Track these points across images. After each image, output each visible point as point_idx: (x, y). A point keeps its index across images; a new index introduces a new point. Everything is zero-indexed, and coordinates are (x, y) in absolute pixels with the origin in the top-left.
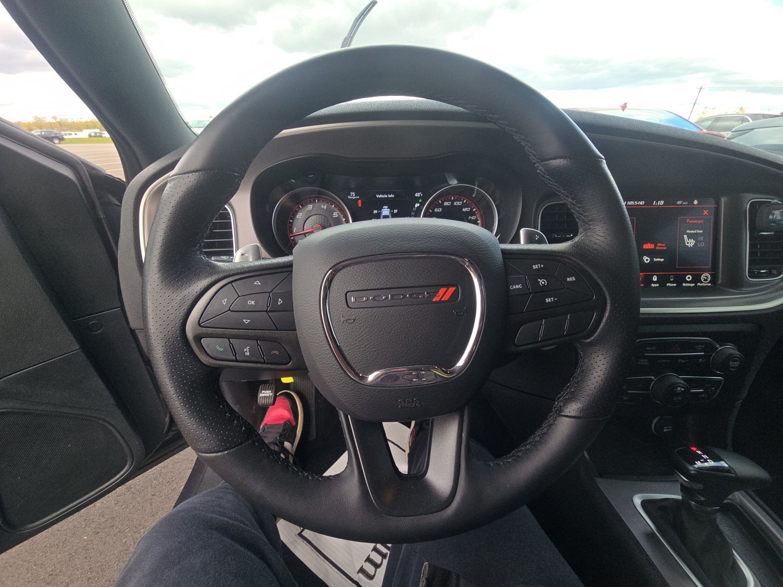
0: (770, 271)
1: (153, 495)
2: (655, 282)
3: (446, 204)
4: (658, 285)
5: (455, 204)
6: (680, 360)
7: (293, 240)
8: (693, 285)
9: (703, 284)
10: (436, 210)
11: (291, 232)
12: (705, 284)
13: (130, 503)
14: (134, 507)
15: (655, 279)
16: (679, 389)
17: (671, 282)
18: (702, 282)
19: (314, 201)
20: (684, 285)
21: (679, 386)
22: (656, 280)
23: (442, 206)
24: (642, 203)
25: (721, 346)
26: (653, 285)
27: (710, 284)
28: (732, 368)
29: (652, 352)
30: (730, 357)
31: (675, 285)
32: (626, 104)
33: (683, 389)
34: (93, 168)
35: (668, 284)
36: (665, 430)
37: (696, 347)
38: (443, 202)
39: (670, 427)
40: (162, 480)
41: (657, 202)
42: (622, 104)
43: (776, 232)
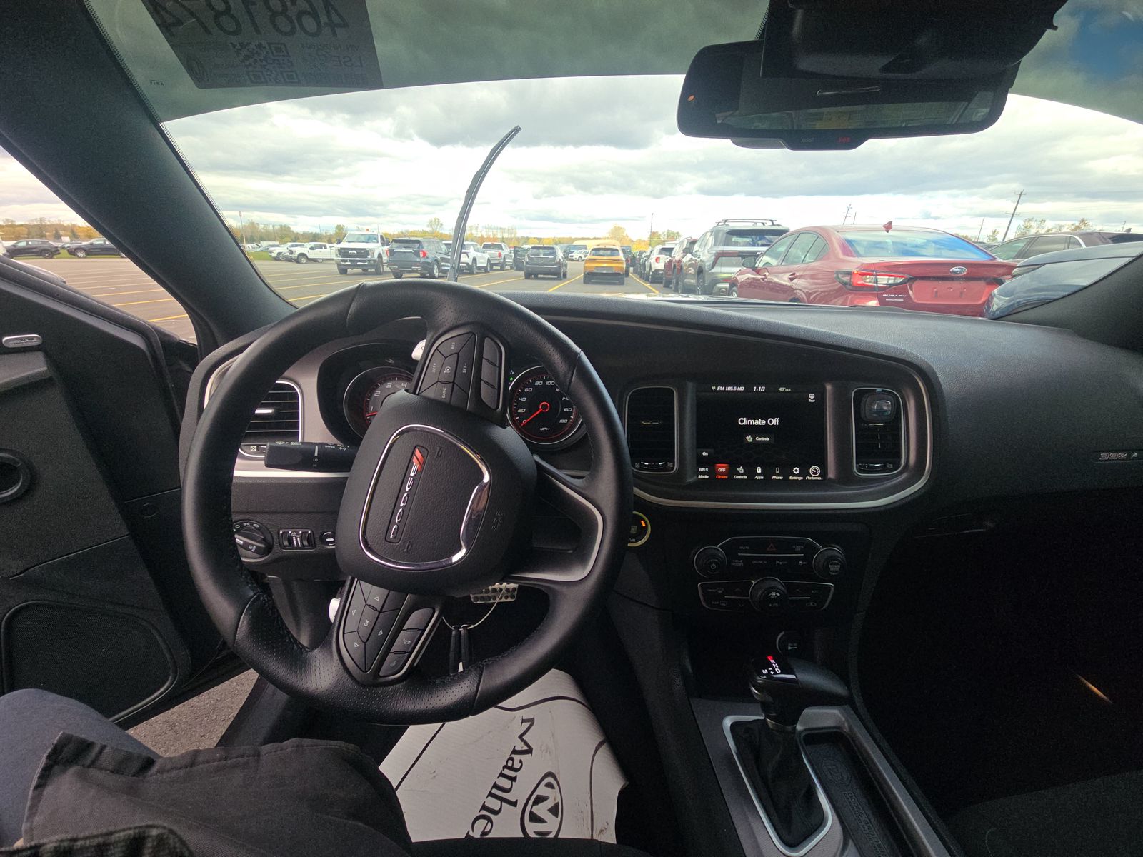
0: (885, 466)
1: (202, 736)
2: (759, 475)
3: (537, 383)
4: (762, 478)
5: (547, 383)
6: (777, 562)
7: (369, 419)
8: (802, 478)
9: (812, 478)
10: (526, 390)
11: (367, 411)
12: (815, 478)
13: (171, 746)
14: (176, 750)
15: (759, 470)
16: (774, 594)
17: (777, 475)
18: (811, 476)
19: (394, 379)
20: (791, 478)
21: (774, 591)
22: (760, 472)
23: (532, 385)
24: (741, 389)
25: (823, 547)
26: (757, 478)
27: (819, 478)
28: (834, 571)
29: (746, 552)
30: (831, 559)
31: (781, 478)
32: (890, 223)
33: (778, 595)
34: (166, 335)
35: (774, 477)
36: (790, 648)
37: (794, 547)
38: (534, 382)
39: (795, 645)
40: (215, 717)
41: (758, 388)
42: (885, 222)
43: (885, 423)
